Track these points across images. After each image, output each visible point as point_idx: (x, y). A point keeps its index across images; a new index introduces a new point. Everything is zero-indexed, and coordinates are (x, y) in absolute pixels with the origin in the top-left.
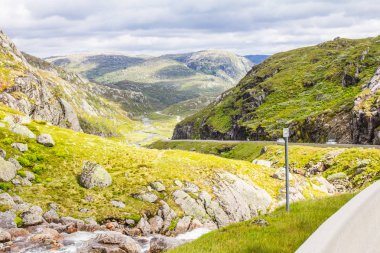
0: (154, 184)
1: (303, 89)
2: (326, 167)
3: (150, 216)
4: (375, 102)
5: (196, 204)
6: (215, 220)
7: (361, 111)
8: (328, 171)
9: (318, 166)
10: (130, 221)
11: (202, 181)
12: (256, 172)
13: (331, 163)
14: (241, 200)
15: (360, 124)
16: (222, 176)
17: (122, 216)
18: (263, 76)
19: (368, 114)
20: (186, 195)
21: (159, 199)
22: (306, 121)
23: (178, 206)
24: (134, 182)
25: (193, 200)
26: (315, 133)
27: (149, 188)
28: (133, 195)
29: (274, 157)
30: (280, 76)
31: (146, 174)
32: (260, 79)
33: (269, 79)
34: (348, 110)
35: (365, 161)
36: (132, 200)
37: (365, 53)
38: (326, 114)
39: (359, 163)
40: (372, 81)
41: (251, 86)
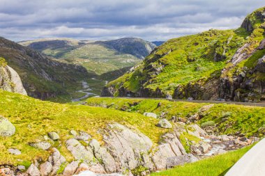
0: (51, 134)
1: (187, 63)
2: (201, 117)
3: (41, 162)
4: (236, 72)
5: (85, 151)
6: (102, 163)
7: (226, 78)
8: (202, 120)
9: (195, 116)
10: (21, 167)
11: (94, 130)
12: (144, 122)
13: (204, 114)
14: (126, 145)
15: (225, 87)
16: (112, 126)
17: (15, 163)
18: (161, 54)
19: (231, 80)
20: (77, 142)
21: (52, 147)
22: (189, 85)
23: (70, 152)
24: (34, 132)
25: (83, 147)
26: (194, 93)
27: (46, 138)
28: (30, 144)
29: (166, 109)
30: (173, 55)
31: (47, 125)
32: (159, 56)
33: (165, 56)
34: (217, 77)
35: (228, 113)
36: (28, 148)
37: (230, 39)
38: (202, 80)
39: (224, 114)
40: (234, 57)
41: (153, 60)
